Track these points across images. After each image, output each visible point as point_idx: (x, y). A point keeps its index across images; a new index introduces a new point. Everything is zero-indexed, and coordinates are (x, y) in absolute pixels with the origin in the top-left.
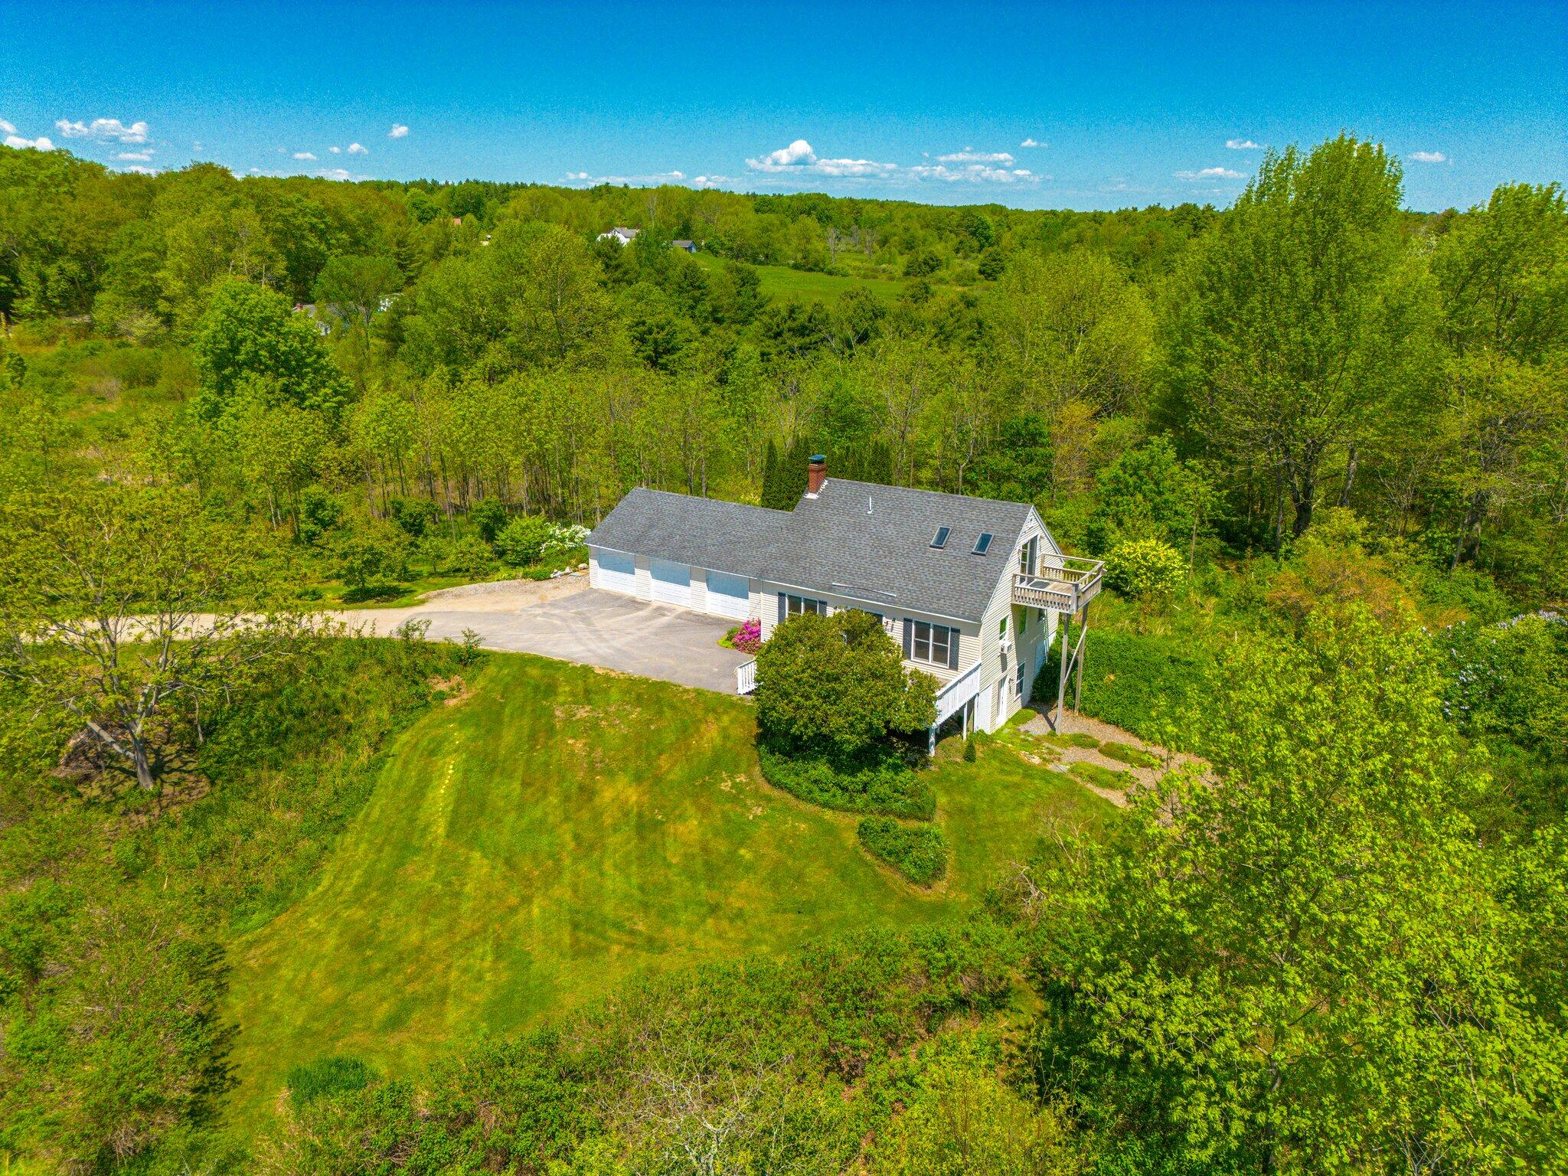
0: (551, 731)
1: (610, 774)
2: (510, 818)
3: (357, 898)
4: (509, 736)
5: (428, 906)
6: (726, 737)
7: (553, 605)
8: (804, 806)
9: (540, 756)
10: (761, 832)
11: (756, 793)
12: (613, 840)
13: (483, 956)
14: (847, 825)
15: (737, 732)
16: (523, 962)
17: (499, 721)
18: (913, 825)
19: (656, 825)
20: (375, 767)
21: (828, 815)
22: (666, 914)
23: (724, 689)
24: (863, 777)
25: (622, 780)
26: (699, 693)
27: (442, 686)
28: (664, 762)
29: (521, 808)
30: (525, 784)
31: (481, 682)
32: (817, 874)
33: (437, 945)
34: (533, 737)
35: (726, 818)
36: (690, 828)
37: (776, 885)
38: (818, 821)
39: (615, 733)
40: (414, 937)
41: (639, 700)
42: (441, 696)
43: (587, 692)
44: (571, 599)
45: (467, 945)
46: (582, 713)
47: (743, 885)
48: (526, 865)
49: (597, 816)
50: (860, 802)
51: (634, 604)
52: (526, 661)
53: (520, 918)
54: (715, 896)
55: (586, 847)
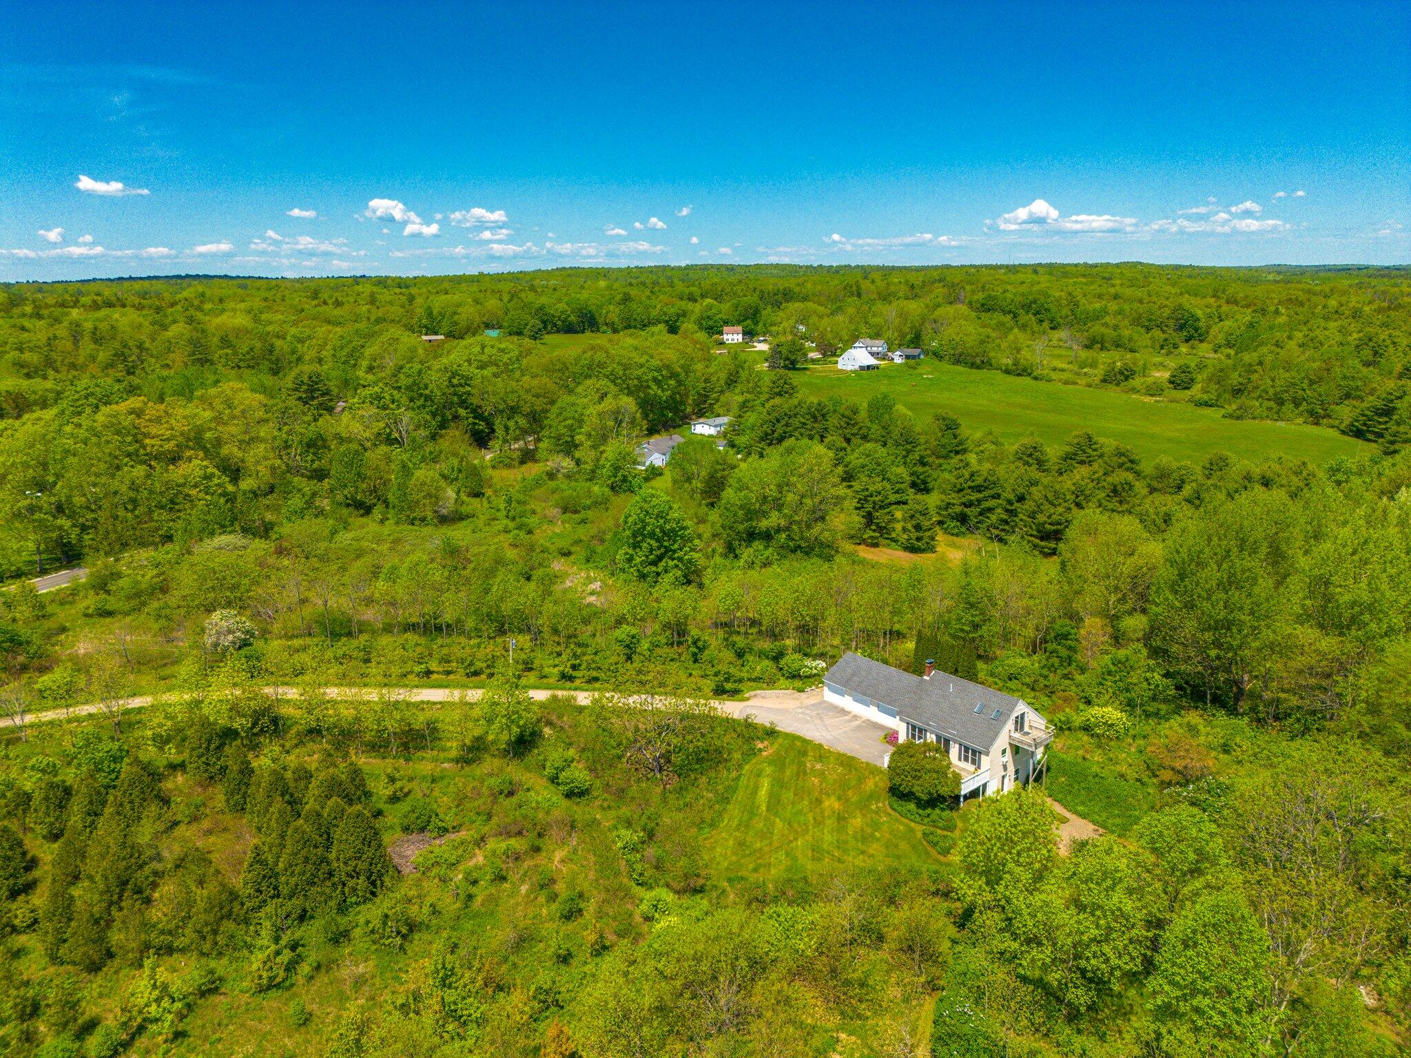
0: (805, 773)
1: (828, 795)
2: (790, 807)
3: (737, 829)
4: (788, 773)
5: (762, 835)
6: (876, 786)
7: (806, 708)
8: (903, 820)
9: (800, 783)
10: (885, 828)
11: (885, 812)
12: (828, 822)
13: (781, 855)
14: (919, 829)
15: (881, 785)
16: (795, 859)
17: (784, 765)
18: (945, 833)
19: (845, 818)
20: (737, 779)
21: (913, 824)
22: (846, 851)
23: (879, 765)
24: (929, 811)
25: (833, 799)
26: (868, 764)
27: (760, 746)
28: (850, 793)
29: (793, 804)
30: (795, 795)
31: (776, 746)
32: (903, 845)
33: (766, 849)
34: (798, 774)
35: (872, 819)
36: (857, 822)
37: (887, 847)
38: (909, 827)
39: (831, 777)
40: (758, 845)
41: (842, 764)
42: (760, 750)
43: (820, 756)
44: (814, 705)
45: (777, 850)
46: (818, 766)
47: (875, 846)
48: (796, 826)
49: (822, 812)
50: (926, 821)
51: (843, 712)
52: (795, 738)
53: (793, 845)
54: (864, 848)
55: (818, 823)
